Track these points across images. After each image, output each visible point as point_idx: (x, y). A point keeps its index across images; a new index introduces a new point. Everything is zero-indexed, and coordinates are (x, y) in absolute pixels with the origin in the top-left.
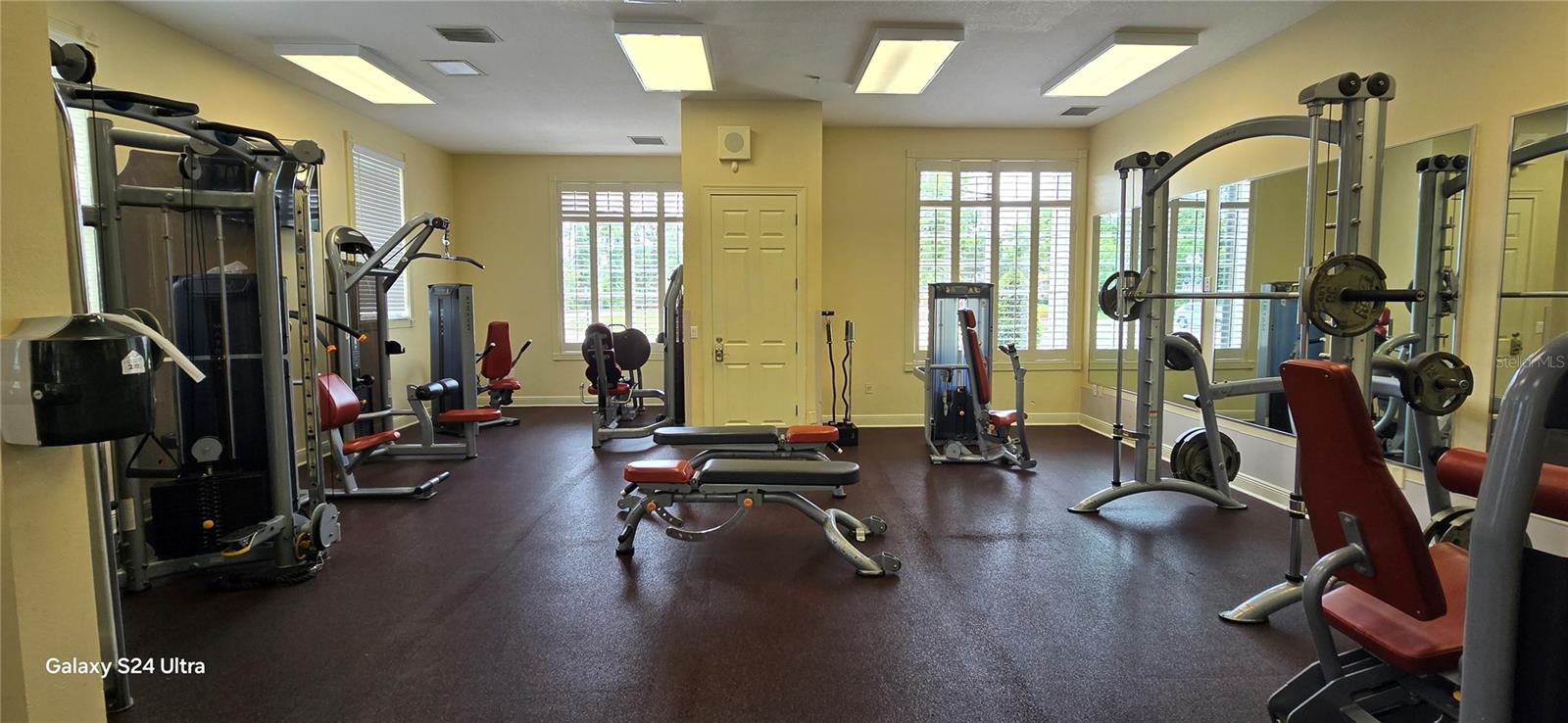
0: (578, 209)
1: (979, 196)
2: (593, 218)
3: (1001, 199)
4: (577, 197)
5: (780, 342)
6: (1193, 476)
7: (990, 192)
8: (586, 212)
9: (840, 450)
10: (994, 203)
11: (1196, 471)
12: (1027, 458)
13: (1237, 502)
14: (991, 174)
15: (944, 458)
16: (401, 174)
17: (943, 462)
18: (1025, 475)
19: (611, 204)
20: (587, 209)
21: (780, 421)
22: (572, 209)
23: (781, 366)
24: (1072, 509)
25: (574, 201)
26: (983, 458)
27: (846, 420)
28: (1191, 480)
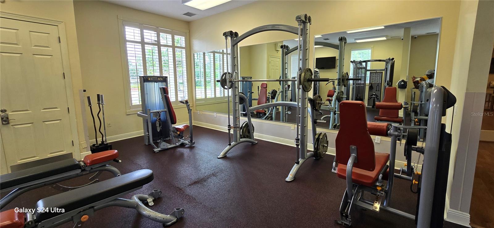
1: (152, 41)
3: (161, 44)
5: (56, 108)
6: (246, 137)
7: (156, 40)
9: (120, 161)
10: (158, 44)
11: (246, 135)
12: (192, 142)
13: (255, 141)
14: (156, 33)
15: (159, 149)
17: (160, 151)
18: (191, 148)
21: (62, 151)
23: (58, 121)
24: (219, 157)
26: (175, 145)
27: (103, 142)
28: (245, 138)
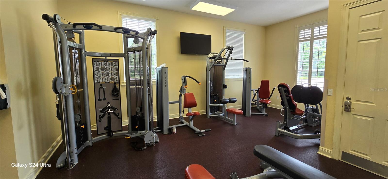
0: (306, 36)
2: (312, 39)
4: (306, 32)
8: (309, 37)
16: (244, 35)
19: (321, 31)
20: (310, 36)
22: (303, 37)
25: (305, 33)
